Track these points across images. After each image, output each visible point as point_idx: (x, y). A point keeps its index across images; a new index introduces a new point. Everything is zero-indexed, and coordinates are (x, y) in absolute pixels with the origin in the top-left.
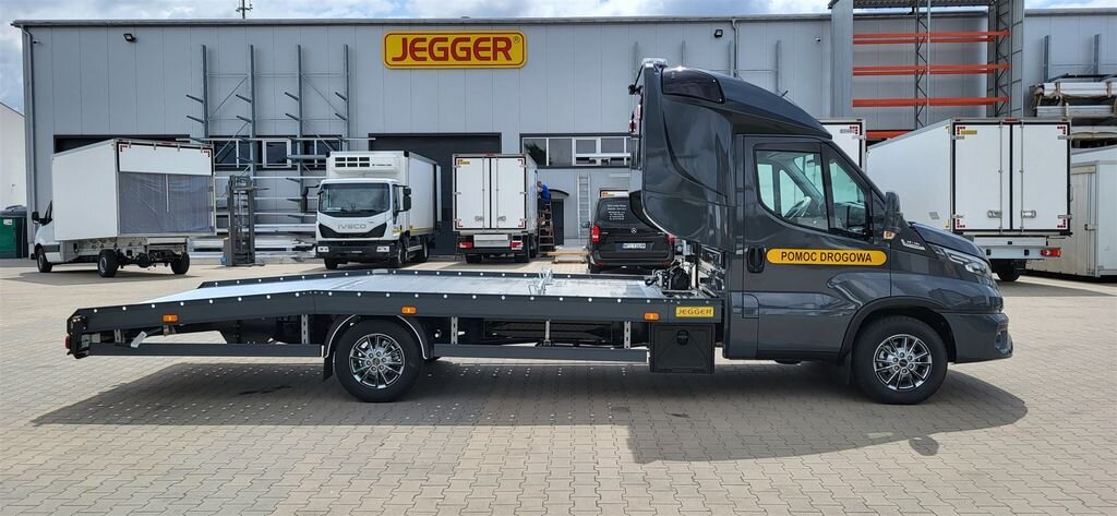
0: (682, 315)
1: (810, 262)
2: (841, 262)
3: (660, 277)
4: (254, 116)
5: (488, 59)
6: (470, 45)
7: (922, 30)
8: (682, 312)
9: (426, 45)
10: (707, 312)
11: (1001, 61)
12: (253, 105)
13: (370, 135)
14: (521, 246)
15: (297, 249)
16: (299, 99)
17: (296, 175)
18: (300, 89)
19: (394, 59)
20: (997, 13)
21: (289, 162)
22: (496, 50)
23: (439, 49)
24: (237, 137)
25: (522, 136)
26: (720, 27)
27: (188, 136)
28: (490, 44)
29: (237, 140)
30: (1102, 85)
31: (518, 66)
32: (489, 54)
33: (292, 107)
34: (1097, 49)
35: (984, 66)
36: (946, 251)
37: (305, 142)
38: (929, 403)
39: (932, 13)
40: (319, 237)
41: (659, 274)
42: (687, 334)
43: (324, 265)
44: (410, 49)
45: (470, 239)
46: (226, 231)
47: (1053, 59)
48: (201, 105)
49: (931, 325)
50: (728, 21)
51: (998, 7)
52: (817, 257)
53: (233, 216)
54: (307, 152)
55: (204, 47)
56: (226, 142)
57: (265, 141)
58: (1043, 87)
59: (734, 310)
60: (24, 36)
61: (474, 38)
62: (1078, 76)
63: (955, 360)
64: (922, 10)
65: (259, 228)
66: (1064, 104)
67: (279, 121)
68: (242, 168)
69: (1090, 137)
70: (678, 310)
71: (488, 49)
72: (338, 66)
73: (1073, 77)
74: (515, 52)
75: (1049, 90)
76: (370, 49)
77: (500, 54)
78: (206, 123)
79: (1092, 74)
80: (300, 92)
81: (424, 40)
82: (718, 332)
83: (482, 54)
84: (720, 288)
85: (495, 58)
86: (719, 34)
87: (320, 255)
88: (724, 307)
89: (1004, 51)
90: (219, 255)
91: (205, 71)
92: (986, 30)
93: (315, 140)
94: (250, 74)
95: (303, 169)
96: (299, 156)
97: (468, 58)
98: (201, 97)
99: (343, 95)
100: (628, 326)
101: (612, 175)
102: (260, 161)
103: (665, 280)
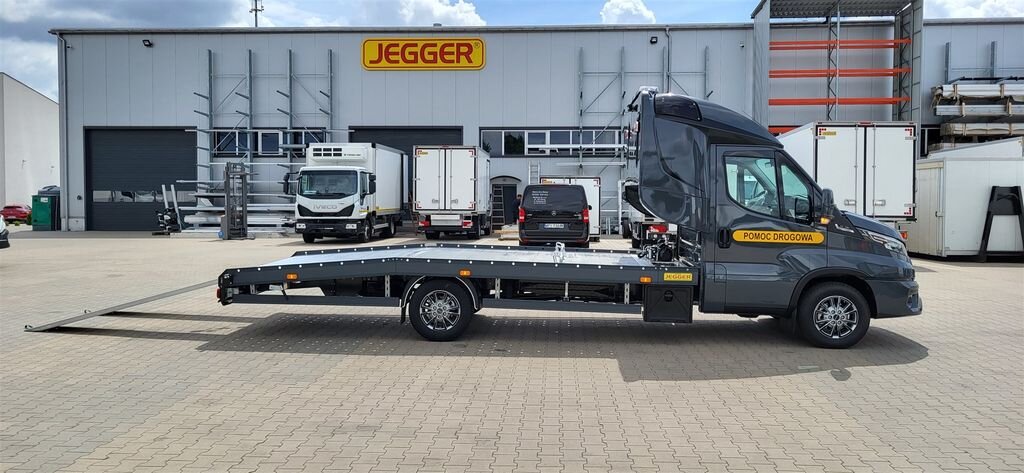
0: (668, 279)
1: (766, 240)
2: (789, 241)
3: (650, 252)
4: (251, 112)
5: (452, 62)
6: (437, 49)
7: (833, 38)
8: (669, 277)
9: (399, 49)
10: (687, 277)
11: (905, 66)
12: (251, 101)
13: (350, 128)
14: (471, 224)
15: (286, 225)
16: (290, 97)
17: (286, 162)
18: (291, 88)
19: (371, 62)
20: (902, 22)
21: (281, 150)
22: (459, 54)
23: (410, 53)
24: (236, 128)
25: (481, 129)
26: (654, 34)
27: (195, 128)
28: (454, 49)
29: (237, 131)
30: (997, 87)
31: (479, 68)
32: (454, 57)
33: (284, 103)
34: (993, 55)
35: (891, 70)
36: (870, 233)
37: (295, 133)
38: (855, 348)
39: (841, 23)
40: (298, 216)
41: (649, 249)
42: (672, 293)
43: (302, 240)
44: (385, 53)
45: (428, 218)
46: (223, 209)
47: (953, 63)
48: (206, 102)
49: (858, 289)
50: (662, 29)
51: (903, 17)
52: (771, 237)
53: (229, 197)
54: (296, 142)
55: (210, 51)
56: (227, 133)
57: (260, 133)
58: (942, 88)
59: (708, 276)
60: (60, 42)
61: (440, 44)
62: (975, 79)
63: (875, 316)
64: (834, 19)
65: (251, 207)
66: (961, 104)
67: (272, 116)
68: (240, 156)
69: (984, 133)
70: (666, 275)
71: (452, 53)
72: (322, 67)
73: (970, 79)
74: (476, 56)
75: (947, 91)
76: (351, 54)
77: (463, 58)
78: (211, 116)
79: (989, 76)
80: (291, 91)
81: (397, 45)
82: (696, 293)
83: (447, 57)
84: (696, 260)
85: (458, 61)
86: (654, 40)
87: (299, 231)
88: (700, 274)
89: (907, 56)
90: (217, 230)
91: (210, 71)
92: (892, 38)
93: (303, 131)
94: (248, 75)
95: (292, 157)
96: (289, 145)
97: (435, 61)
98: (207, 94)
99: (326, 92)
100: (627, 287)
101: (558, 164)
102: (256, 149)
103: (653, 254)
